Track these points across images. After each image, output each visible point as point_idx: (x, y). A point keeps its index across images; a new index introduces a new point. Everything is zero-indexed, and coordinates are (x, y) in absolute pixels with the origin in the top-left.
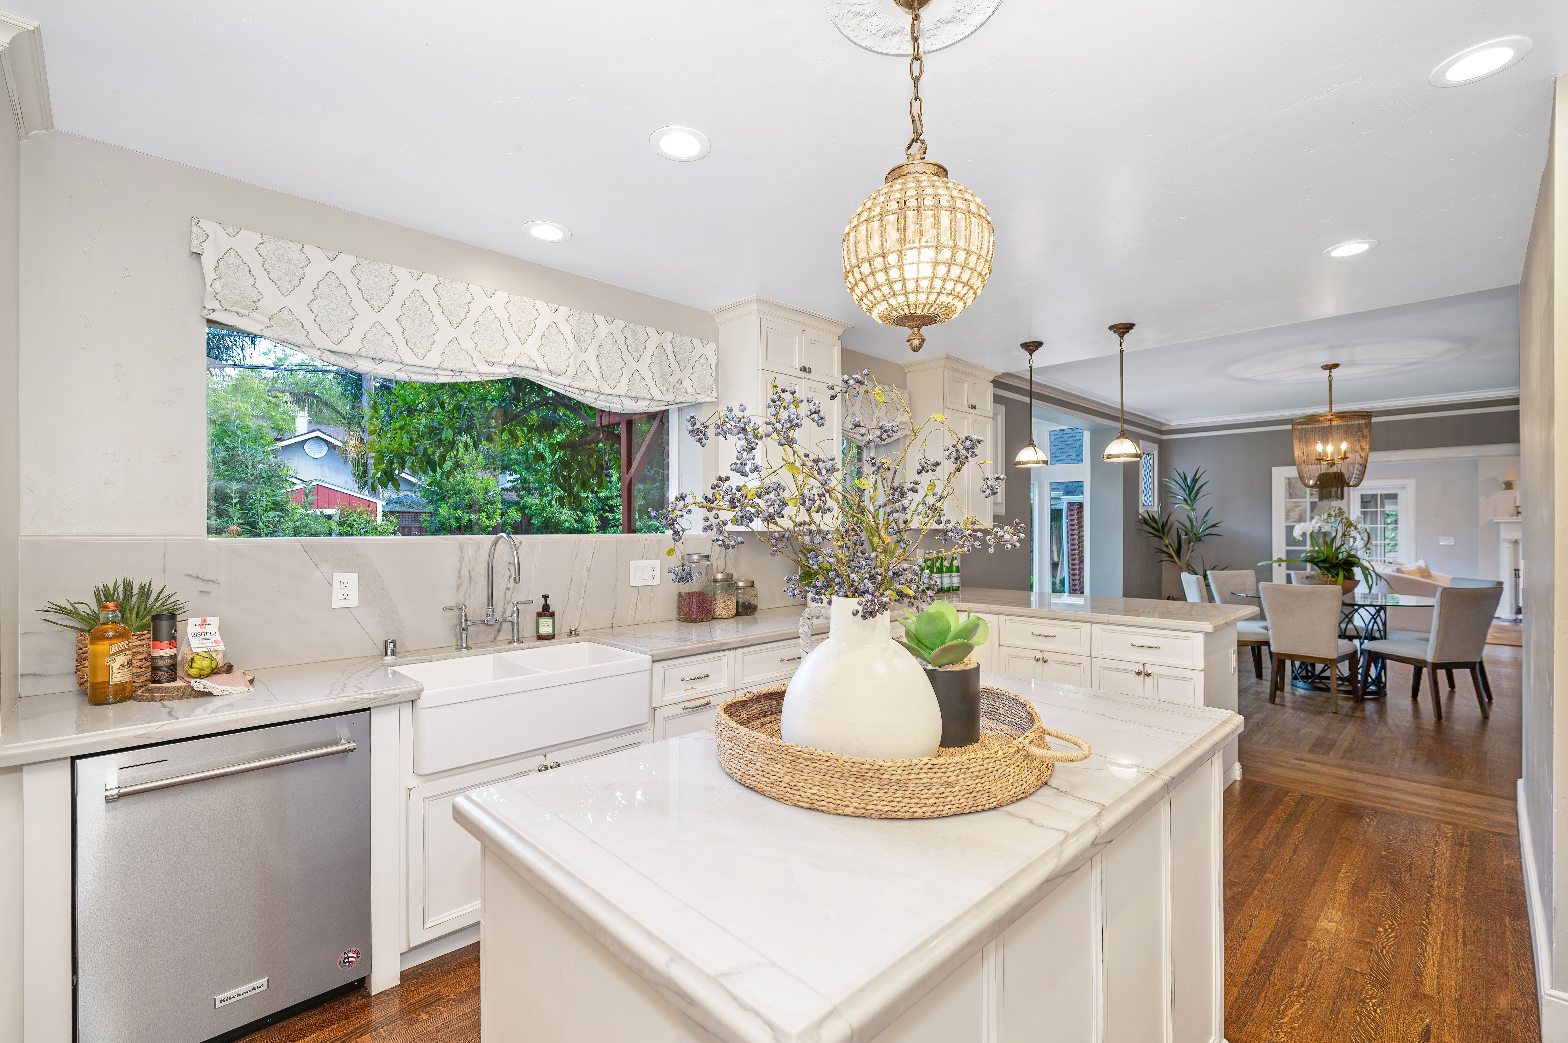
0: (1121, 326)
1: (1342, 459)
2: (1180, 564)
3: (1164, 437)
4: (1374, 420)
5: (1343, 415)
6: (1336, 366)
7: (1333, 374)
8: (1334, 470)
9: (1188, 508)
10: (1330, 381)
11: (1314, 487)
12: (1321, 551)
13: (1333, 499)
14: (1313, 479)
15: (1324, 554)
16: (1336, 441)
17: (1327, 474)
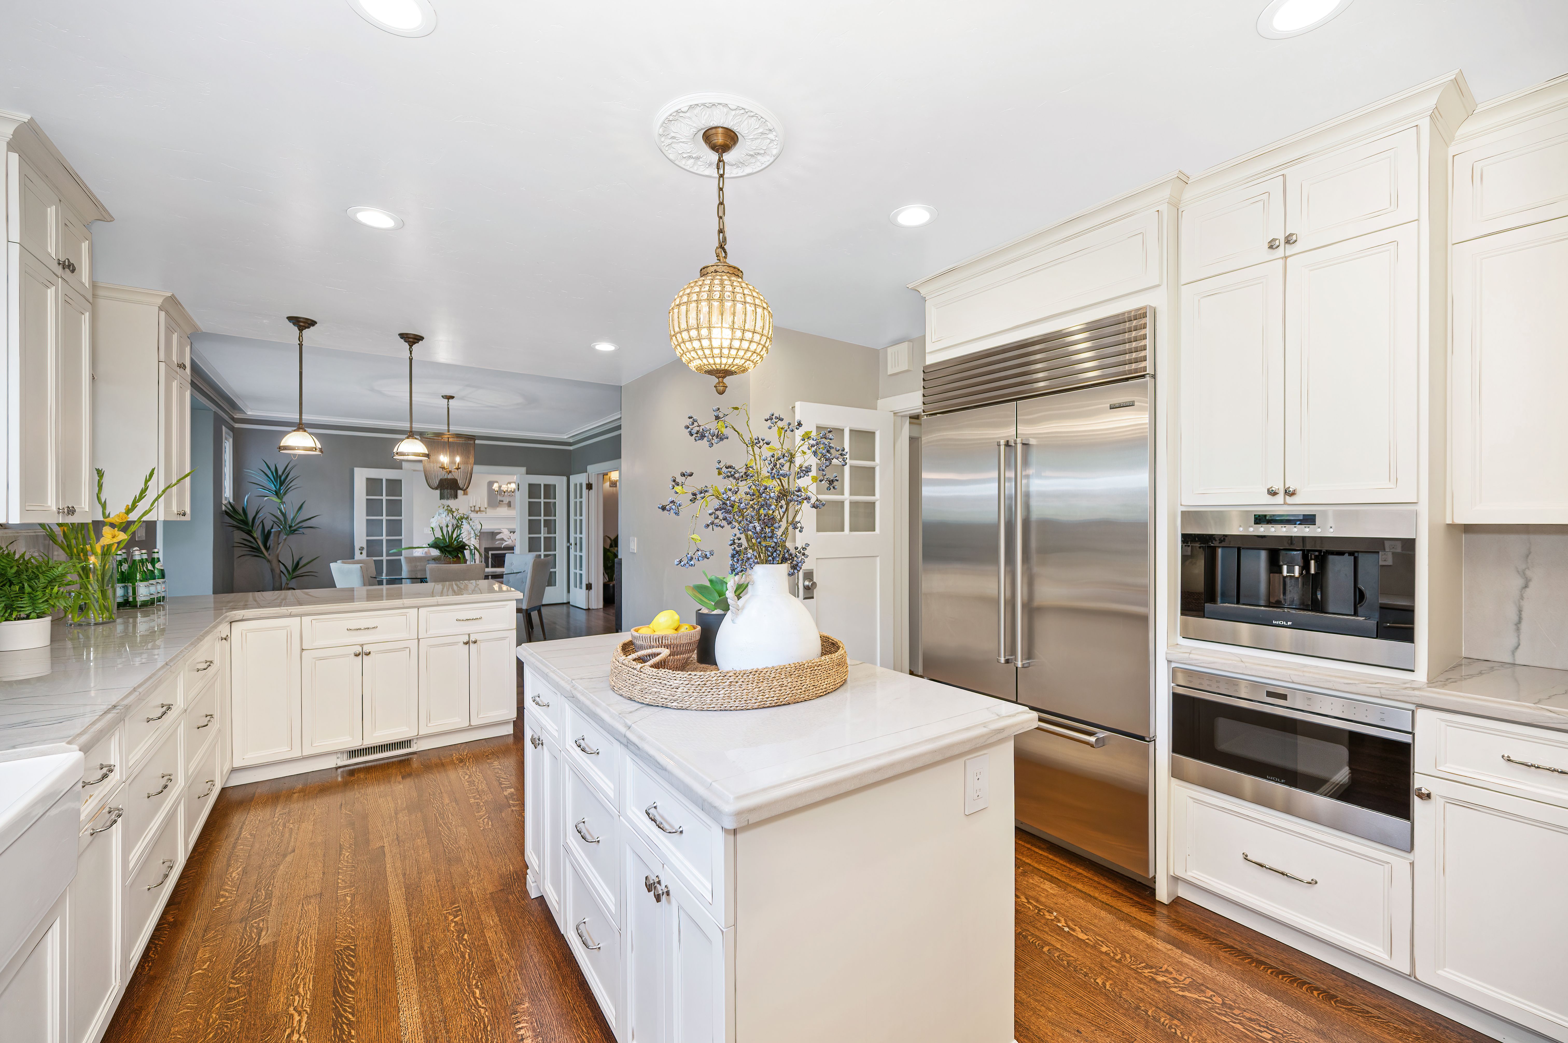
0: (411, 336)
1: (457, 469)
2: (269, 558)
3: (237, 425)
4: (477, 442)
5: (458, 436)
6: (452, 397)
7: (450, 403)
8: (450, 476)
9: (279, 501)
10: (448, 408)
11: (436, 489)
12: (444, 539)
13: (448, 499)
14: (436, 482)
15: (446, 541)
16: (452, 455)
17: (446, 479)
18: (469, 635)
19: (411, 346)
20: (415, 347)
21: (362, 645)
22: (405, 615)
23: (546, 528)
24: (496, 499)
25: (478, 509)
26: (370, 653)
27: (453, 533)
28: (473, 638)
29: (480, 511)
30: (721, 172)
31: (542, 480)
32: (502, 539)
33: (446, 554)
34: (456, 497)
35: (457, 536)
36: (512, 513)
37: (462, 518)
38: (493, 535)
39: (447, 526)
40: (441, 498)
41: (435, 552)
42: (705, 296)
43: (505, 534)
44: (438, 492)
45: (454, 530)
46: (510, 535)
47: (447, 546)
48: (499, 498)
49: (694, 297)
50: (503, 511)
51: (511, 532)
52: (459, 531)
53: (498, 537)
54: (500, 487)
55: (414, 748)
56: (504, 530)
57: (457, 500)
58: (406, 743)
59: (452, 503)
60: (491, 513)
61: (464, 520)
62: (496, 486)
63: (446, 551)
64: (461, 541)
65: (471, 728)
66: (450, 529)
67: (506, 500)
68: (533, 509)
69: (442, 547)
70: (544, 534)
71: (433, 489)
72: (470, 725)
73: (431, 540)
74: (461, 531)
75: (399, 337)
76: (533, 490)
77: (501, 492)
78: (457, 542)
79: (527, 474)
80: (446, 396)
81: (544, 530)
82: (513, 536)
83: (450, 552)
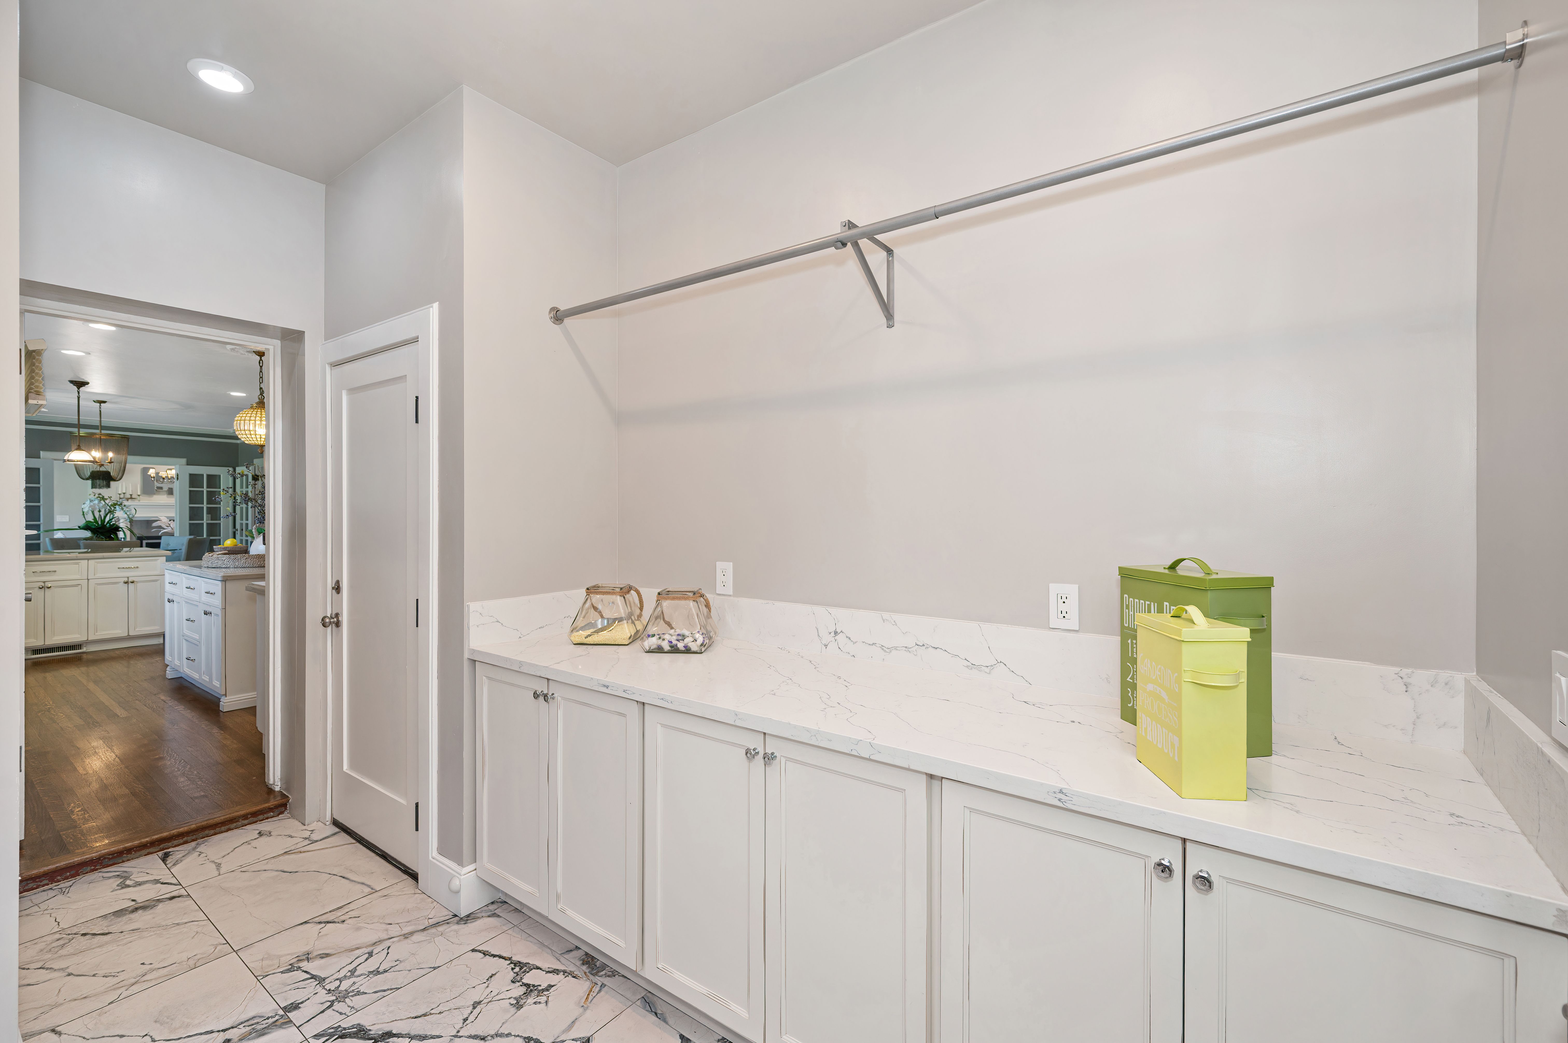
1: (110, 463)
6: (105, 402)
7: (102, 407)
8: (103, 469)
10: (100, 411)
11: (87, 479)
12: (97, 522)
13: (100, 488)
14: (88, 474)
15: (98, 524)
16: (105, 450)
17: (98, 472)
18: (128, 578)
19: (79, 388)
20: (81, 389)
21: (44, 582)
22: (77, 564)
23: (210, 515)
24: (151, 486)
25: (129, 496)
26: (50, 587)
27: (105, 517)
28: (130, 580)
29: (131, 498)
30: (261, 365)
31: (204, 471)
32: (160, 527)
33: (98, 535)
34: (108, 486)
35: (110, 520)
36: (171, 500)
37: (115, 504)
38: (148, 523)
39: (100, 511)
40: (92, 488)
41: (88, 534)
42: (248, 418)
43: (164, 519)
44: (89, 482)
45: (107, 515)
46: (169, 523)
47: (99, 528)
48: (157, 484)
49: (243, 418)
50: (162, 499)
51: (170, 520)
52: (112, 516)
53: (154, 524)
54: (157, 474)
55: (84, 650)
56: (161, 518)
57: (109, 489)
58: (78, 646)
59: (105, 492)
60: (145, 500)
61: (117, 507)
62: (152, 472)
63: (98, 531)
64: (114, 524)
65: (129, 638)
66: (103, 514)
67: (166, 487)
68: (194, 497)
69: (94, 529)
70: (207, 520)
71: (84, 479)
72: (128, 635)
73: (82, 523)
74: (114, 515)
75: (69, 382)
76: (195, 480)
77: (158, 478)
78: (110, 525)
79: (187, 465)
80: (98, 401)
81: (207, 517)
82: (172, 524)
83: (102, 534)
